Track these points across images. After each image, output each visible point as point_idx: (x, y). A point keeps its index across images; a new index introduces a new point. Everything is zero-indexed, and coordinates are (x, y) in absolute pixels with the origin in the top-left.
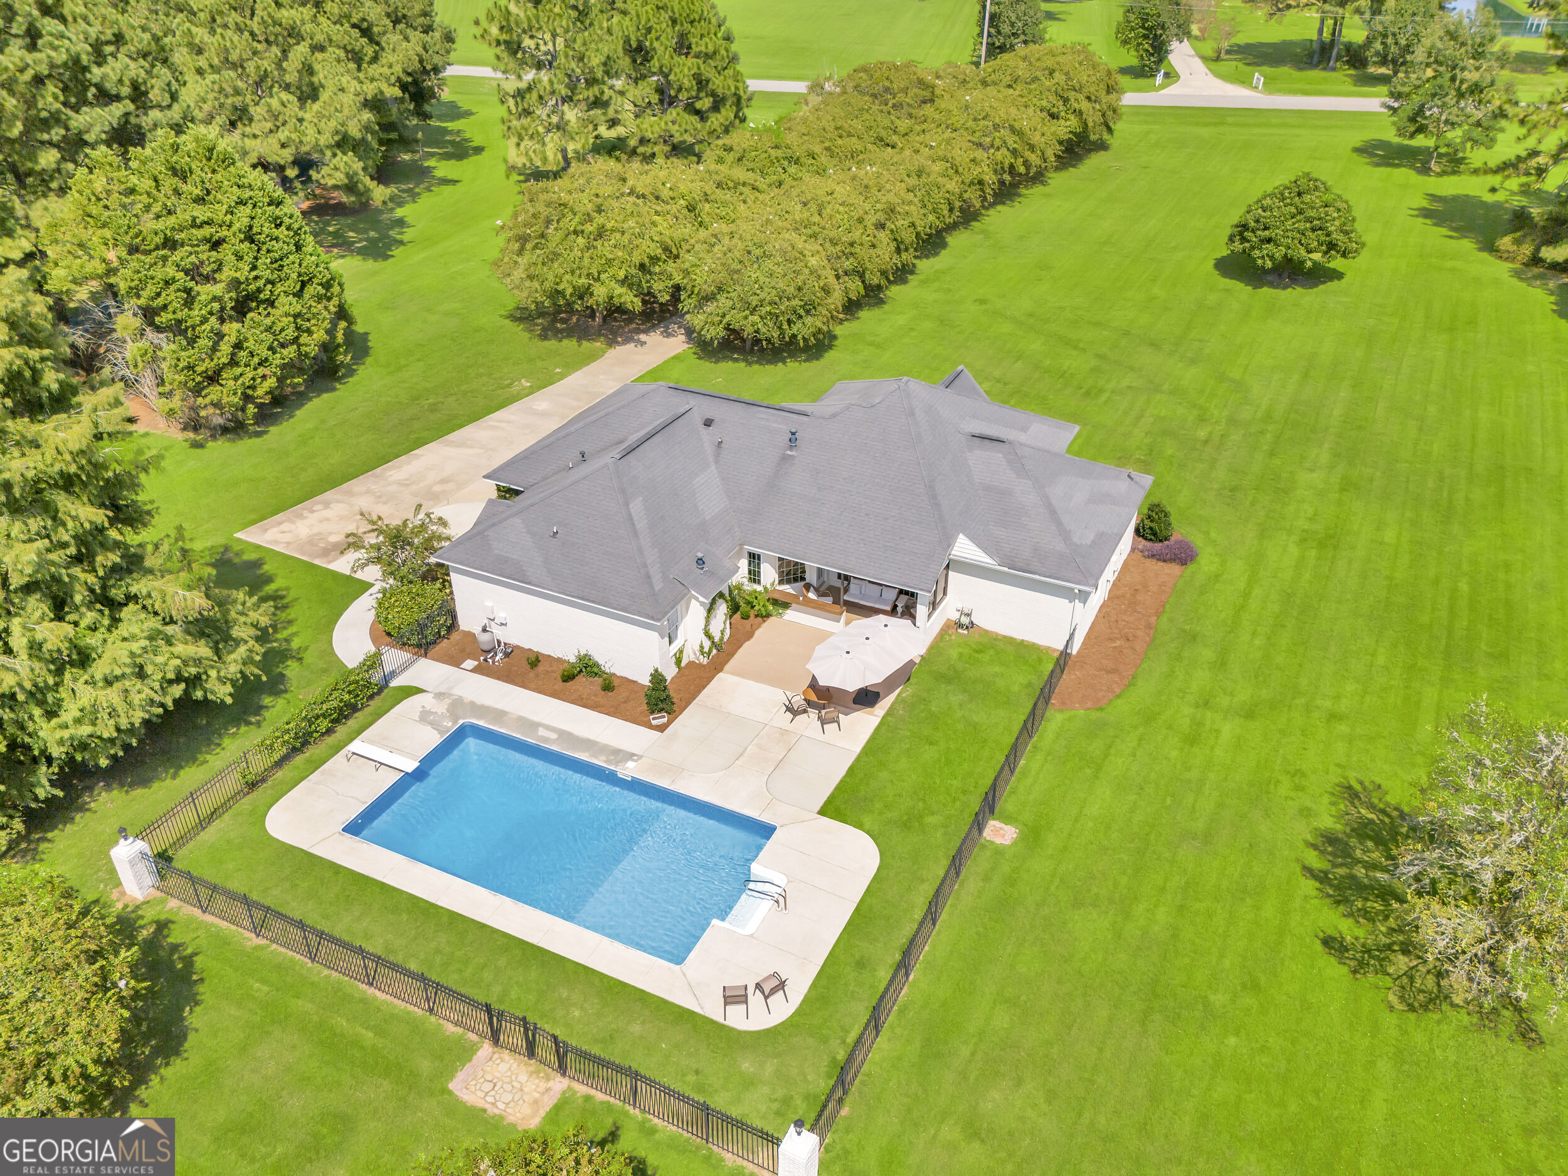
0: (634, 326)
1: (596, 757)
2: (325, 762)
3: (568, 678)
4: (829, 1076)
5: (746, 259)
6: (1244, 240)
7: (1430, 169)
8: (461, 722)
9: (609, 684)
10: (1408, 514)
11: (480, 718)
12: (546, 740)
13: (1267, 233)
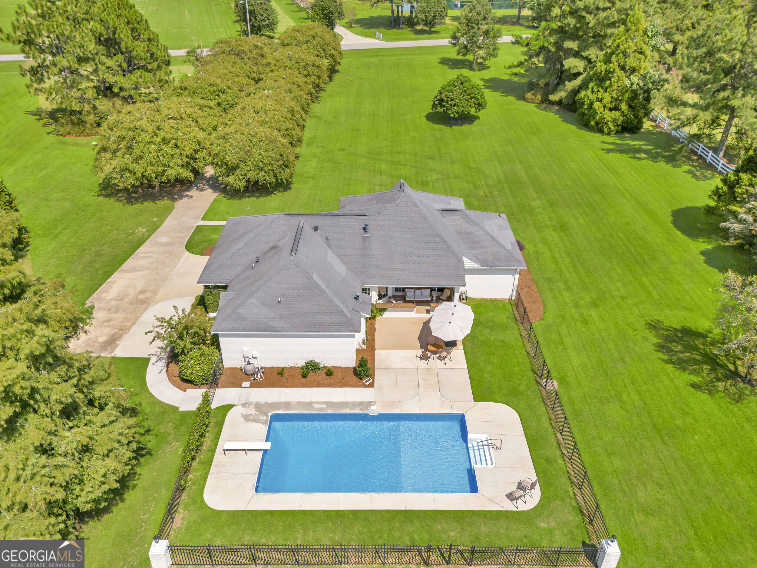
0: (177, 189)
1: (355, 410)
2: (212, 461)
3: (304, 376)
4: (577, 514)
5: (250, 144)
6: (442, 106)
7: (473, 68)
8: (270, 414)
9: (329, 372)
10: (581, 211)
11: (278, 409)
12: (322, 409)
13: (453, 102)
